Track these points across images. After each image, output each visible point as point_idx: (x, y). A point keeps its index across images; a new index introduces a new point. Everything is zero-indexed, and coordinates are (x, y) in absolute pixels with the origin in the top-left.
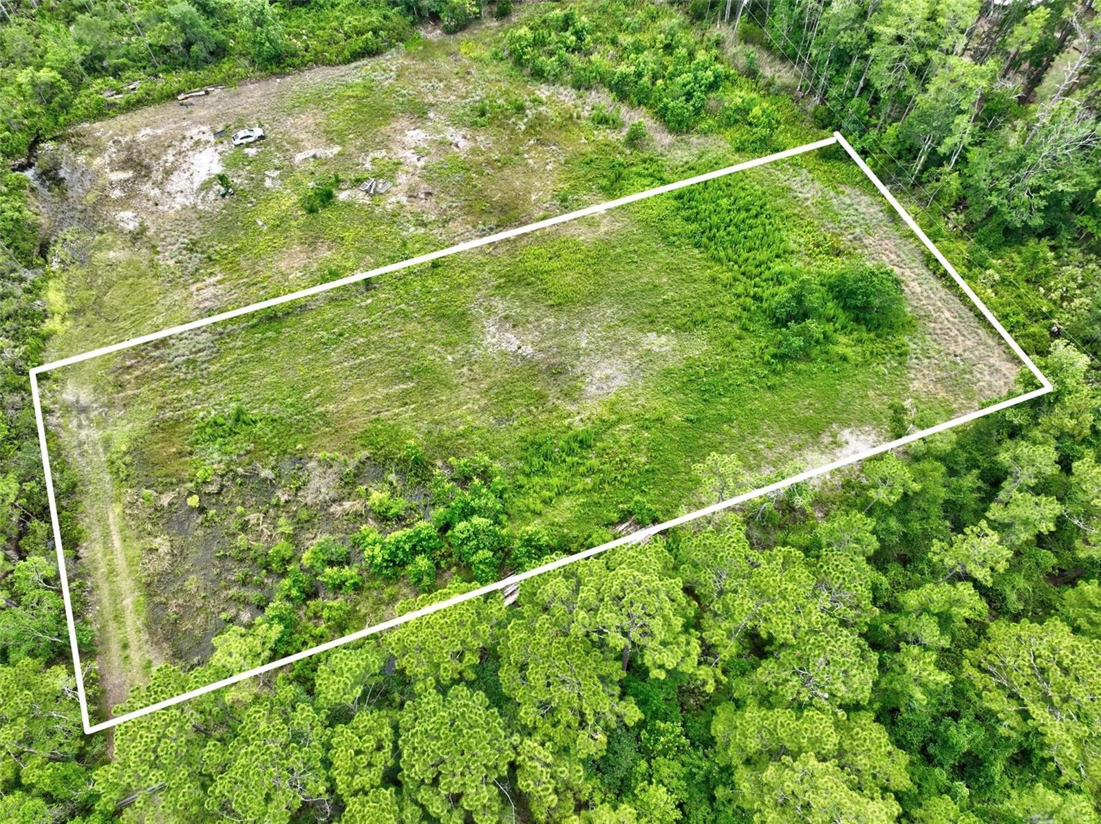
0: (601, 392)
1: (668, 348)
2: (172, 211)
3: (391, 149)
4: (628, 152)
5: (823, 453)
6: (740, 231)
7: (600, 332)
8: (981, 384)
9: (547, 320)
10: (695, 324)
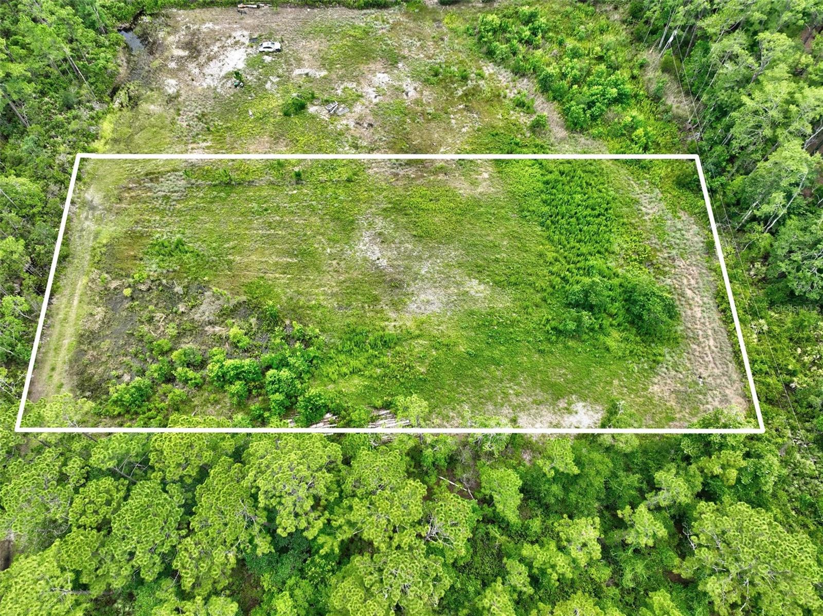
0: (418, 311)
1: (481, 295)
2: (200, 88)
3: (361, 84)
4: (528, 135)
5: (555, 413)
6: (578, 224)
7: (439, 267)
8: (709, 406)
9: (407, 245)
10: (509, 283)
